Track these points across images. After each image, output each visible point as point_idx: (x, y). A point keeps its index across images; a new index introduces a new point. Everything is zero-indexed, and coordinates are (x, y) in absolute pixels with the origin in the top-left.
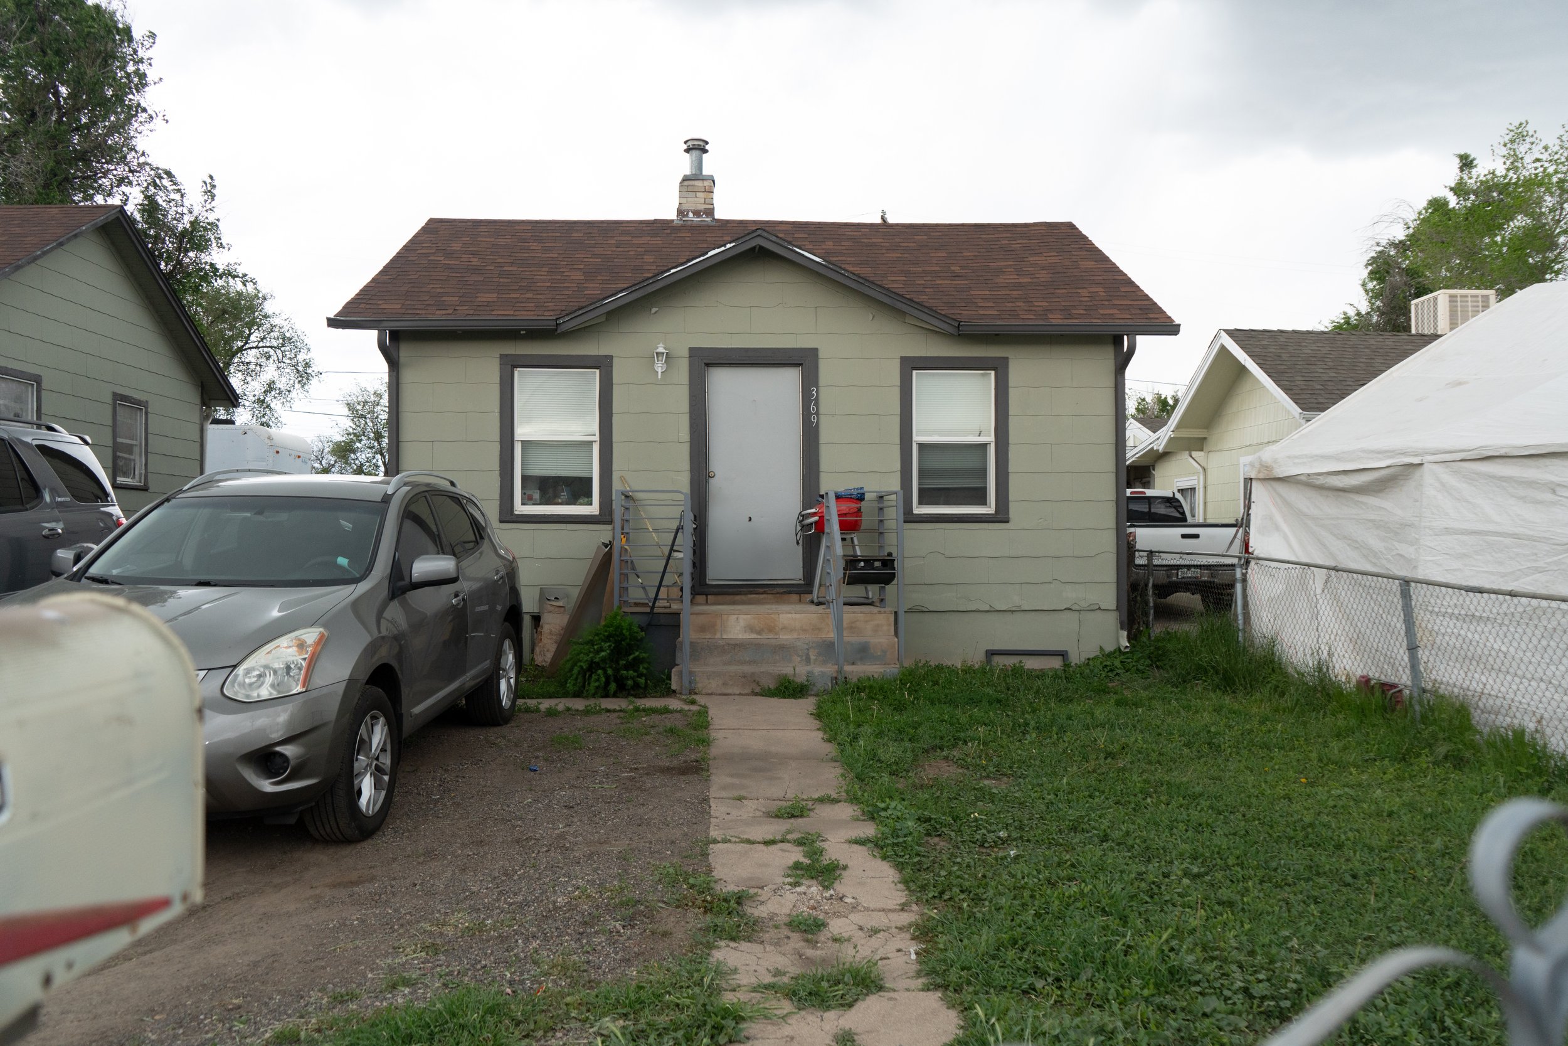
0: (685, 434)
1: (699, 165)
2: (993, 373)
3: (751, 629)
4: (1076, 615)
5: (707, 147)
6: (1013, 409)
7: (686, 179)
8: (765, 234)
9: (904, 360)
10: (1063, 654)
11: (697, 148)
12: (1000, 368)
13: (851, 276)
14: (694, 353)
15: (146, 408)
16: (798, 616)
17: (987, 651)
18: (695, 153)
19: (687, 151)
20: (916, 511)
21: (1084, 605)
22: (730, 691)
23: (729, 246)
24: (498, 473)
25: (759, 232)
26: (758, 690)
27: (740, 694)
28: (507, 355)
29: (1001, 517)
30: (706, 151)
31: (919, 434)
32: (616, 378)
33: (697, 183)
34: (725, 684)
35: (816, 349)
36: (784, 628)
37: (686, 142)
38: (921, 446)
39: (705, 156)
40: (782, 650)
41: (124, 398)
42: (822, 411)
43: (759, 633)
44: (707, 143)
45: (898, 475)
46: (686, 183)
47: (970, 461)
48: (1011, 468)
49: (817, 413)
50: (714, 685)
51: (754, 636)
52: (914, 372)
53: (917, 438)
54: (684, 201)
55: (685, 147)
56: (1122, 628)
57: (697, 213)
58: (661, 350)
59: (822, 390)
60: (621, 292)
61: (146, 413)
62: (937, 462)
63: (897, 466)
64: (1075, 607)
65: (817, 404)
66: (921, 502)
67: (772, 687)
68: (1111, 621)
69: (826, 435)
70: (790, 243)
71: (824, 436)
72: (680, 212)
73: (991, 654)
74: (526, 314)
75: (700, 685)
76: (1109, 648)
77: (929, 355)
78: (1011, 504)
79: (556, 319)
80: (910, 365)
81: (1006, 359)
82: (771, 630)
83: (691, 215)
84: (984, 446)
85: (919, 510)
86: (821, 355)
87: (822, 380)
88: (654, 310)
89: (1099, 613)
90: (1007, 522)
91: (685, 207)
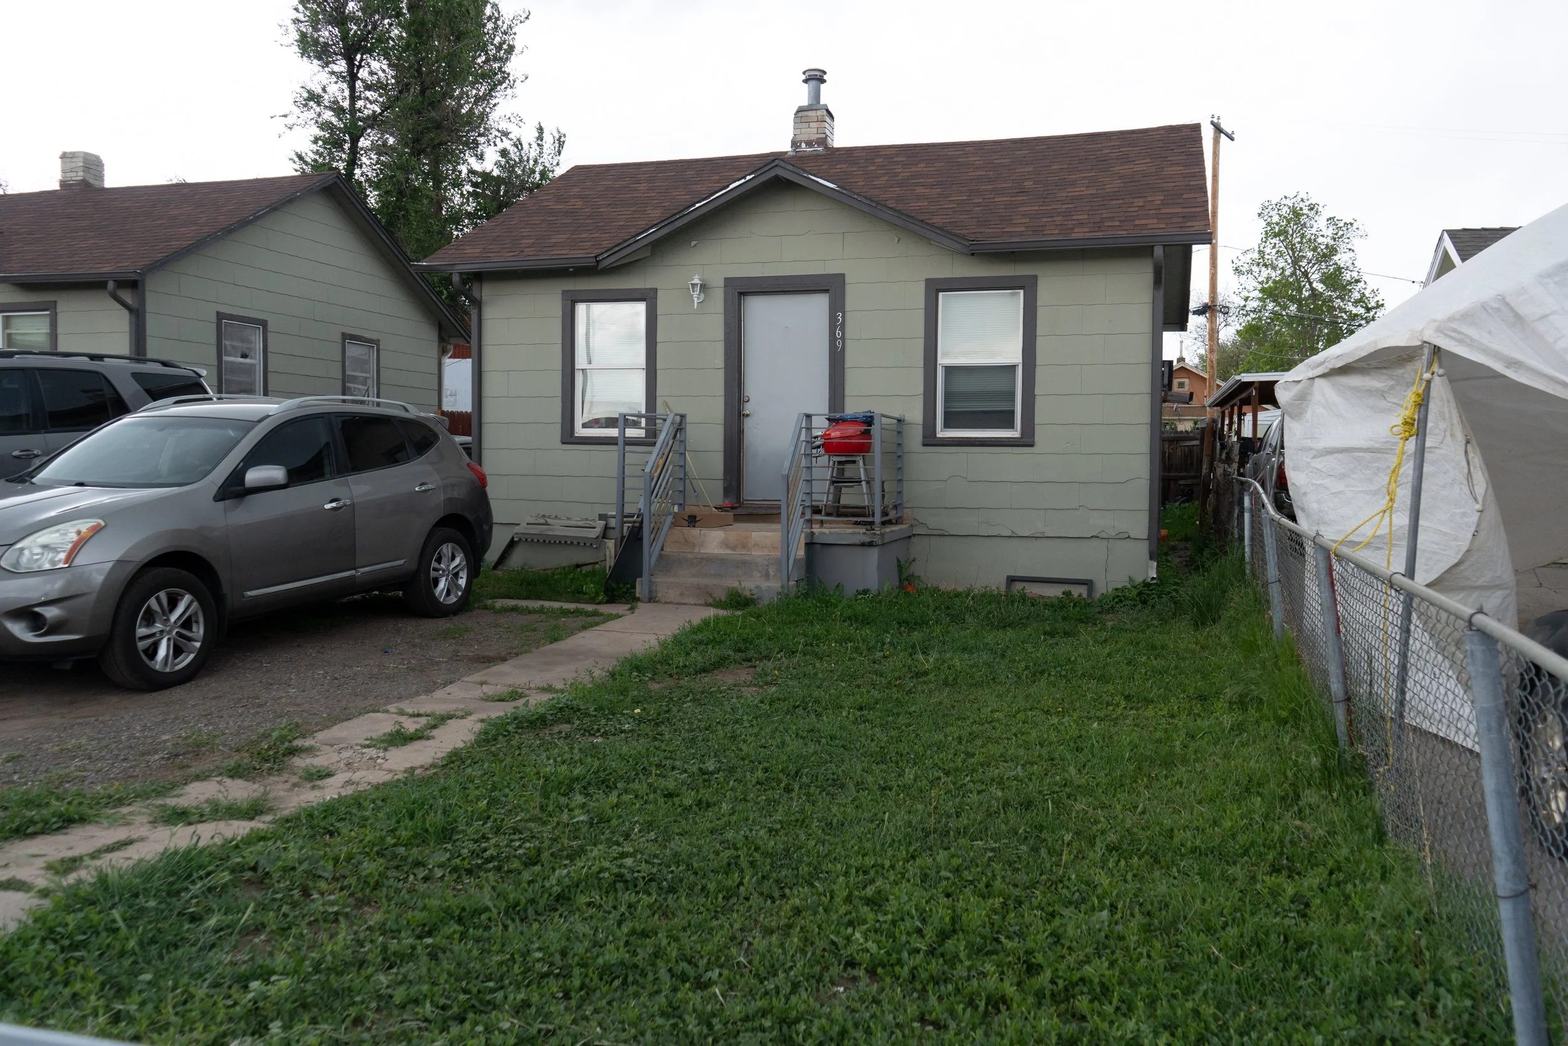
0: (719, 360)
1: (816, 95)
2: (1022, 292)
3: (725, 544)
4: (1105, 543)
5: (825, 77)
6: (1041, 329)
7: (801, 110)
8: (782, 164)
9: (929, 282)
10: (1088, 583)
11: (816, 78)
12: (1029, 286)
13: (864, 200)
14: (728, 282)
15: (378, 346)
16: (769, 534)
17: (1008, 577)
18: (813, 83)
19: (805, 81)
20: (940, 435)
21: (1113, 533)
22: (686, 601)
23: (748, 178)
24: (560, 399)
25: (777, 162)
26: (710, 600)
27: (695, 604)
28: (567, 291)
29: (1026, 441)
30: (823, 81)
31: (945, 355)
32: (660, 310)
33: (810, 113)
34: (682, 594)
35: (843, 275)
36: (756, 545)
37: (804, 73)
38: (949, 370)
39: (822, 86)
40: (744, 565)
41: (353, 337)
42: (847, 336)
43: (734, 549)
44: (825, 73)
45: (921, 398)
46: (800, 114)
47: (997, 384)
48: (1038, 391)
49: (843, 338)
50: (672, 595)
51: (729, 552)
52: (941, 294)
53: (943, 360)
54: (798, 132)
55: (804, 77)
56: (1151, 558)
57: (809, 144)
58: (696, 281)
59: (848, 315)
60: (651, 228)
61: (378, 351)
62: (963, 385)
63: (920, 389)
64: (1104, 535)
65: (843, 330)
66: (947, 425)
67: (723, 599)
68: (1142, 549)
69: (851, 358)
70: (805, 171)
71: (850, 360)
72: (794, 144)
73: (1012, 580)
74: (581, 254)
75: (659, 595)
76: (1139, 579)
77: (954, 276)
78: (1037, 427)
79: (596, 257)
80: (935, 288)
81: (1036, 277)
82: (744, 546)
83: (803, 145)
84: (1012, 368)
85: (942, 433)
86: (848, 280)
87: (849, 306)
88: (693, 243)
89: (1129, 543)
90: (1032, 446)
91: (799, 138)
